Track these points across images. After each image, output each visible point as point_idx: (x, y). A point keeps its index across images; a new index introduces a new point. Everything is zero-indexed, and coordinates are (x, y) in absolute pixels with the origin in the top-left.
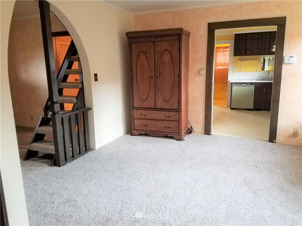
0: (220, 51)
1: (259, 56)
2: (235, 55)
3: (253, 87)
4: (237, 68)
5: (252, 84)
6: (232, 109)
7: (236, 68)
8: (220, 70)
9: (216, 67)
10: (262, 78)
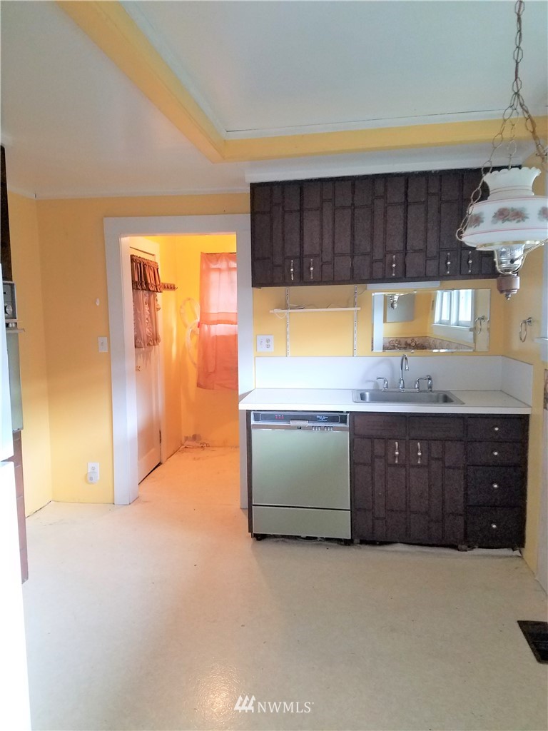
0: (219, 270)
2: (258, 281)
4: (271, 338)
7: (268, 341)
8: (217, 338)
9: (206, 327)
10: (377, 384)
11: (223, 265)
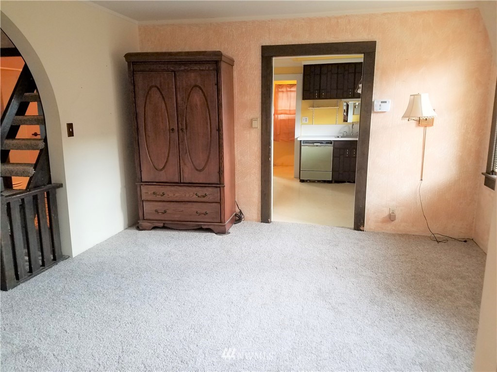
0: (283, 91)
1: (339, 100)
2: (304, 98)
3: (330, 148)
4: (308, 118)
5: (330, 142)
6: (302, 181)
7: (306, 119)
8: (281, 120)
9: (276, 116)
10: (344, 134)
11: (284, 89)
